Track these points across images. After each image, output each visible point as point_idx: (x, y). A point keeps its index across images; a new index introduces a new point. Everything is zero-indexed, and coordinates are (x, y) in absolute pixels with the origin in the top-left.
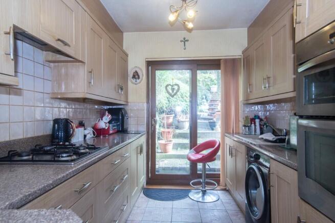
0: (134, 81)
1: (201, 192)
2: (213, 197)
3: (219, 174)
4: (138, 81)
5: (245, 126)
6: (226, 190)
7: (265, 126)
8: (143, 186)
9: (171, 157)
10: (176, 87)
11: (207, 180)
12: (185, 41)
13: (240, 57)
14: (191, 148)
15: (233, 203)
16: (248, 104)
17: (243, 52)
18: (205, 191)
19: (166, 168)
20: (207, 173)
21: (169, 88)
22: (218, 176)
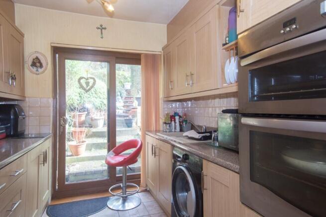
0: (34, 69)
1: (122, 198)
2: (136, 201)
3: (140, 174)
4: (40, 70)
5: (165, 123)
6: (147, 191)
8: (47, 202)
9: (83, 160)
10: (91, 81)
11: (128, 184)
12: (102, 28)
13: (160, 53)
14: (109, 151)
15: (156, 205)
17: (163, 49)
18: (126, 197)
19: (78, 173)
20: (128, 174)
21: (83, 81)
22: (139, 176)
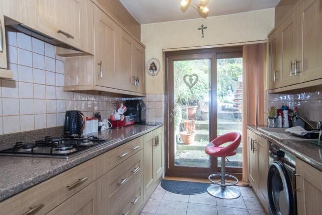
0: (151, 72)
1: (220, 188)
2: (234, 193)
3: (242, 169)
4: (155, 72)
5: (270, 118)
6: (248, 186)
7: (295, 118)
8: (161, 177)
9: (192, 148)
10: (194, 78)
11: (226, 175)
12: (203, 28)
13: (265, 42)
14: (210, 141)
16: (274, 93)
17: (269, 36)
18: (225, 187)
19: (187, 159)
20: (226, 166)
21: (187, 79)
22: (240, 171)
